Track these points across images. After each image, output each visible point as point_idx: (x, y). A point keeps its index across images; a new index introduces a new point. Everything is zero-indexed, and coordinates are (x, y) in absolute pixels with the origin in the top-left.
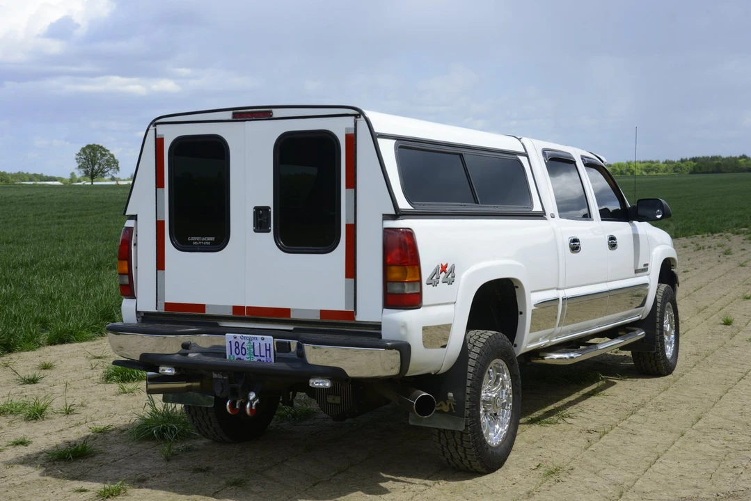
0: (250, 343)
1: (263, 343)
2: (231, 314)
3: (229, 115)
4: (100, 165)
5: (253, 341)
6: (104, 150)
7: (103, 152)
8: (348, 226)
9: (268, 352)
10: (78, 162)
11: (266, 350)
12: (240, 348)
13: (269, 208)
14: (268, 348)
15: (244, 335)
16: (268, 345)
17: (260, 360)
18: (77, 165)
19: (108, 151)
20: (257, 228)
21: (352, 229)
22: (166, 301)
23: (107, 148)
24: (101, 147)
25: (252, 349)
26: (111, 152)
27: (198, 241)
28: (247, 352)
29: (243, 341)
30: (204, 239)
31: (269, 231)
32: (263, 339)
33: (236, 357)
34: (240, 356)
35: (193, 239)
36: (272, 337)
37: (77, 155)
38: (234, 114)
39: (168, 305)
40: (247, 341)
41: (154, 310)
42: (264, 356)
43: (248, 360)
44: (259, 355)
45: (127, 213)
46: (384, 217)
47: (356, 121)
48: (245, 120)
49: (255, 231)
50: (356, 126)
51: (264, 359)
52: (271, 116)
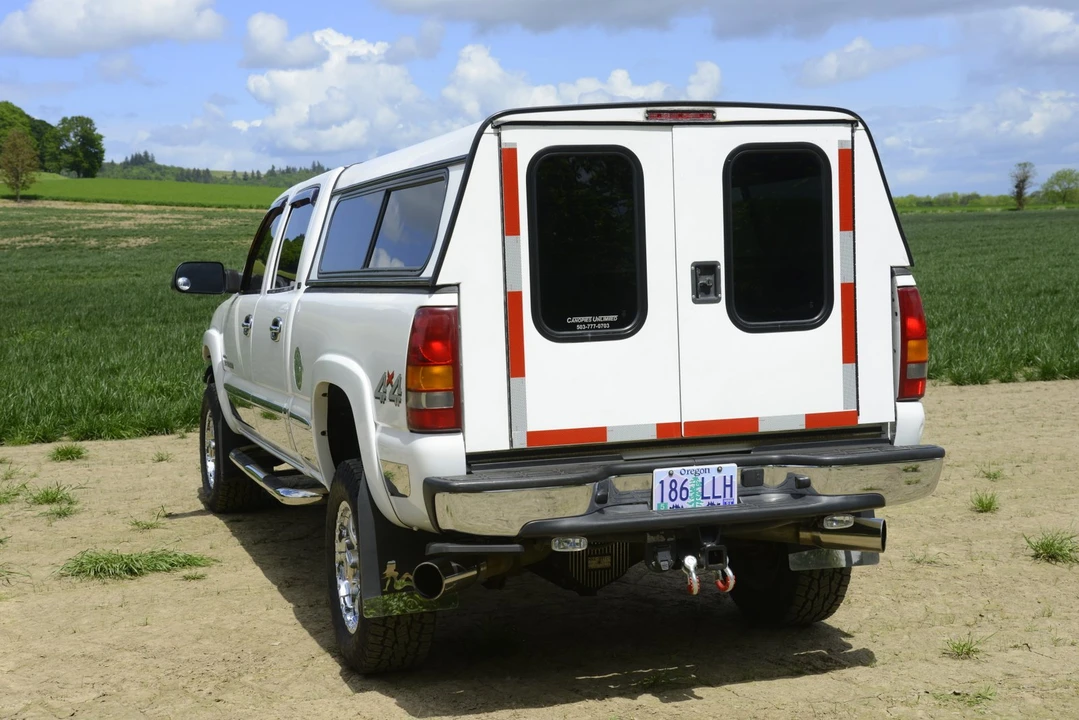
0: (696, 479)
1: (719, 477)
2: (655, 437)
3: (638, 115)
5: (702, 476)
8: (844, 286)
9: (728, 489)
11: (725, 486)
12: (678, 489)
13: (716, 264)
14: (728, 483)
15: (686, 468)
16: (728, 479)
17: (712, 504)
20: (697, 297)
21: (850, 291)
22: (530, 429)
25: (699, 489)
27: (586, 324)
28: (690, 495)
29: (685, 477)
30: (598, 319)
31: (718, 301)
32: (719, 471)
33: (671, 504)
34: (679, 502)
35: (576, 320)
36: (735, 465)
38: (648, 112)
39: (532, 436)
40: (690, 477)
41: (506, 446)
42: (720, 497)
43: (690, 506)
44: (711, 496)
45: (439, 282)
46: (895, 272)
47: (853, 131)
48: (672, 124)
49: (695, 301)
50: (853, 138)
51: (720, 501)
52: (714, 118)
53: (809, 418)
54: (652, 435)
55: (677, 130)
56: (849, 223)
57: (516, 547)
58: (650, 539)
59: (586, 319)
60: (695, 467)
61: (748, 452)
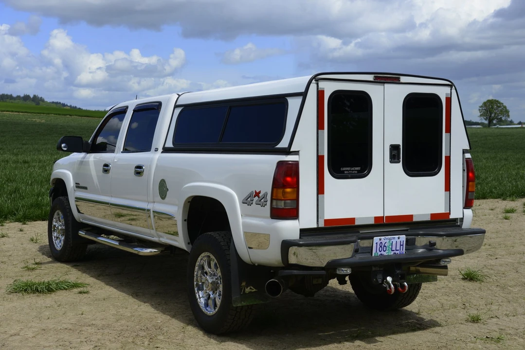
0: (389, 242)
1: (398, 241)
2: (373, 223)
3: (370, 78)
4: (495, 114)
5: (392, 240)
6: (499, 103)
7: (499, 105)
8: (446, 157)
9: (402, 247)
10: (480, 112)
11: (401, 245)
12: (383, 246)
13: (399, 145)
14: (402, 244)
15: (386, 237)
16: (402, 242)
17: (395, 253)
18: (479, 114)
19: (503, 104)
20: (392, 160)
21: (448, 159)
22: (325, 218)
23: (502, 102)
24: (498, 101)
25: (391, 247)
26: (504, 105)
27: (348, 171)
28: (387, 249)
29: (385, 241)
30: (353, 169)
31: (399, 162)
32: (399, 238)
33: (379, 253)
34: (382, 252)
35: (344, 169)
36: (404, 236)
37: (480, 107)
38: (375, 77)
39: (326, 221)
40: (388, 241)
41: (315, 226)
42: (398, 250)
43: (386, 254)
44: (395, 249)
45: (291, 150)
46: (464, 152)
47: (451, 90)
48: (384, 83)
49: (391, 162)
50: (451, 92)
51: (398, 252)
52: (400, 80)
53: (432, 215)
54: (372, 222)
55: (386, 85)
56: (448, 130)
57: (323, 272)
58: (374, 269)
59: (348, 169)
60: (390, 237)
61: (407, 230)
